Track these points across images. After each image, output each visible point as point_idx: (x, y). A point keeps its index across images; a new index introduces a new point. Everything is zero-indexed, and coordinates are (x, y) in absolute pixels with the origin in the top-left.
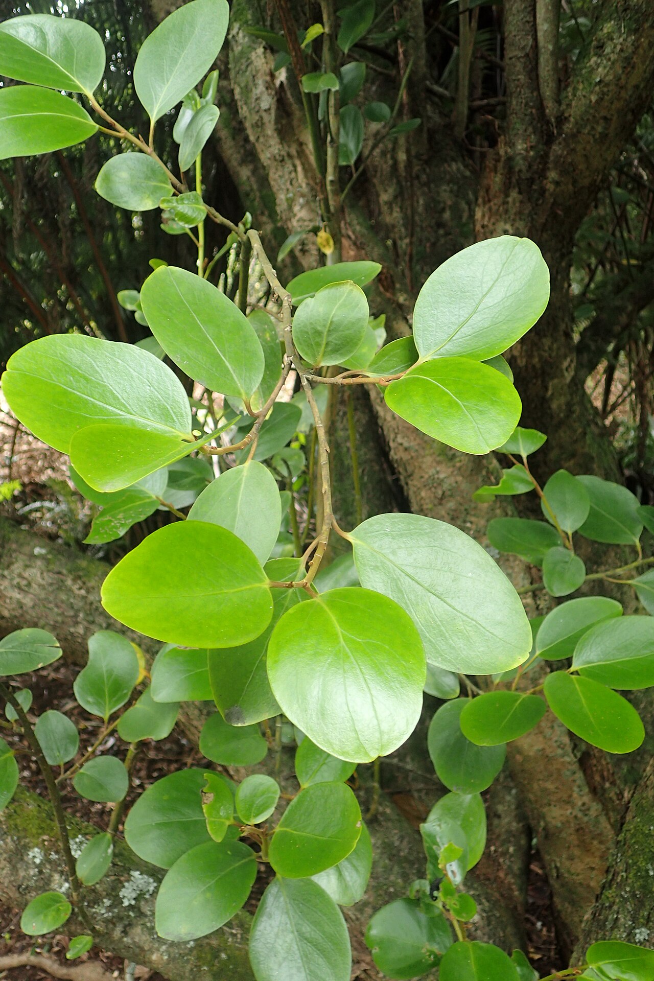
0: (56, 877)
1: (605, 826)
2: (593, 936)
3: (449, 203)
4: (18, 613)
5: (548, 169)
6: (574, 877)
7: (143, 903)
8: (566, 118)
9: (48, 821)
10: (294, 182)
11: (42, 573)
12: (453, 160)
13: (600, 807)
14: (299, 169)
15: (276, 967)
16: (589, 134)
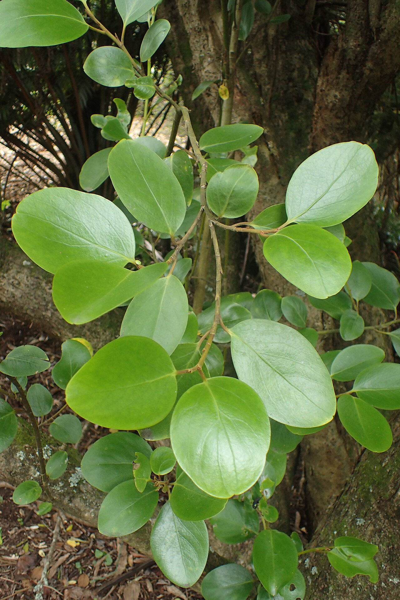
0: (32, 468)
1: (343, 451)
2: (332, 518)
3: (298, 66)
4: (12, 300)
5: (367, 60)
6: (322, 476)
7: (81, 486)
8: (382, 30)
9: (29, 436)
10: (206, 47)
11: (27, 278)
12: (303, 38)
13: (342, 441)
14: (210, 38)
15: (165, 551)
16: (395, 41)
